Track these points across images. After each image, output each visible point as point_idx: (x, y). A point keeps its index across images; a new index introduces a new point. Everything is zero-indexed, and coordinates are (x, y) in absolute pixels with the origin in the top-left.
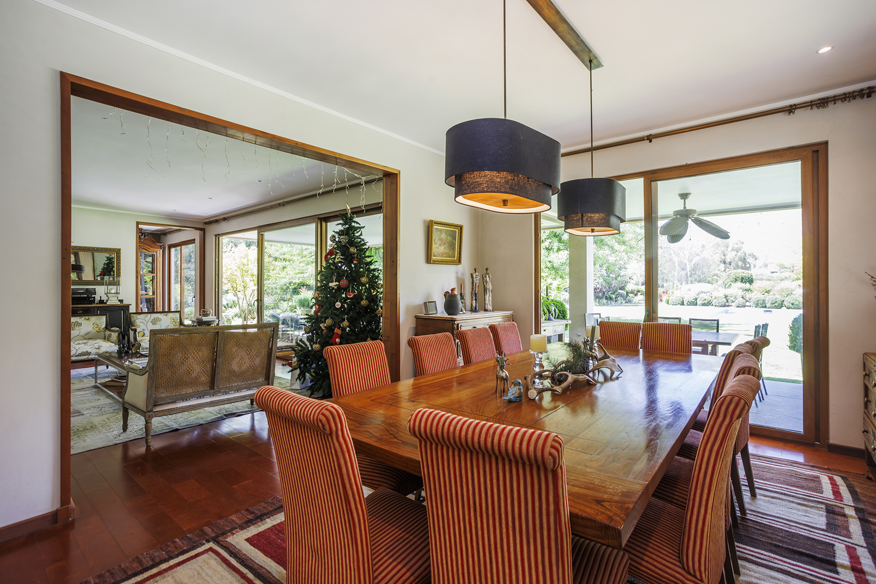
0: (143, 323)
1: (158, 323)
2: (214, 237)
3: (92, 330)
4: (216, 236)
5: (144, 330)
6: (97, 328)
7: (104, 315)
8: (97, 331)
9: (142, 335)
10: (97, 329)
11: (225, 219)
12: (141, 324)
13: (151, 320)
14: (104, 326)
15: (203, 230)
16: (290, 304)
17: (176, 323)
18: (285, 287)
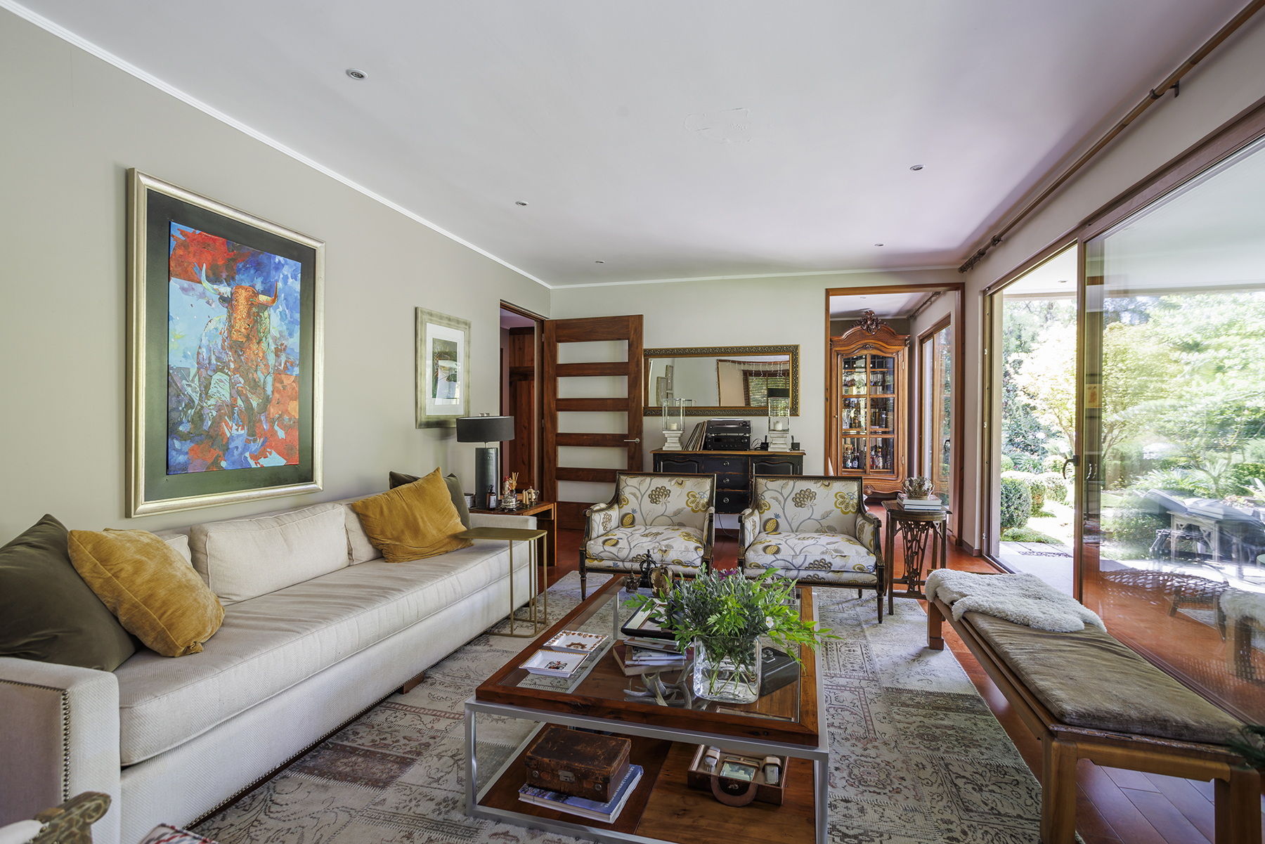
0: (777, 499)
1: (808, 503)
2: (980, 298)
3: (686, 506)
4: (984, 292)
5: (777, 516)
6: (693, 502)
7: (708, 476)
8: (693, 510)
9: (774, 527)
10: (693, 505)
11: (996, 241)
12: (773, 502)
13: (793, 495)
14: (706, 500)
15: (960, 287)
16: (1236, 458)
17: (847, 507)
18: (1218, 419)
